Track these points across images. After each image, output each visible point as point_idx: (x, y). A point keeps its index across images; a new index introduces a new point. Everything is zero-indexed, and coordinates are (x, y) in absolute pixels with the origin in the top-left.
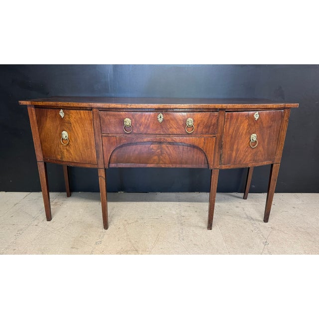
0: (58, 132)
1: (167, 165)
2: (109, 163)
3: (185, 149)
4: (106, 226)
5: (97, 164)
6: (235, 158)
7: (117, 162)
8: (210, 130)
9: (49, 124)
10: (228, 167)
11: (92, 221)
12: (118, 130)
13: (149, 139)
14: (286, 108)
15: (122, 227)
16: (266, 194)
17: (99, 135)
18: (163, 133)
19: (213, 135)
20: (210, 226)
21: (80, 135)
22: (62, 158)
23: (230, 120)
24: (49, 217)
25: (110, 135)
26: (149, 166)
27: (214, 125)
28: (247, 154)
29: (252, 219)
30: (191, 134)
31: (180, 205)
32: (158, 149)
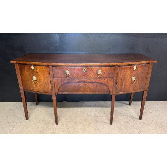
0: (31, 77)
1: (88, 93)
2: (58, 92)
3: (97, 85)
4: (57, 123)
5: (52, 93)
6: (124, 89)
7: (62, 92)
8: (111, 76)
9: (26, 73)
10: (120, 93)
11: (50, 120)
12: (62, 76)
13: (79, 80)
14: (151, 63)
15: (65, 124)
16: (141, 102)
17: (52, 79)
18: (86, 78)
19: (112, 78)
20: (111, 123)
21: (42, 78)
22: (33, 89)
23: (121, 71)
24: (27, 118)
25: (58, 79)
26: (79, 93)
27: (112, 73)
28: (130, 86)
29: (133, 117)
30: (100, 78)
31: (96, 109)
32: (83, 85)
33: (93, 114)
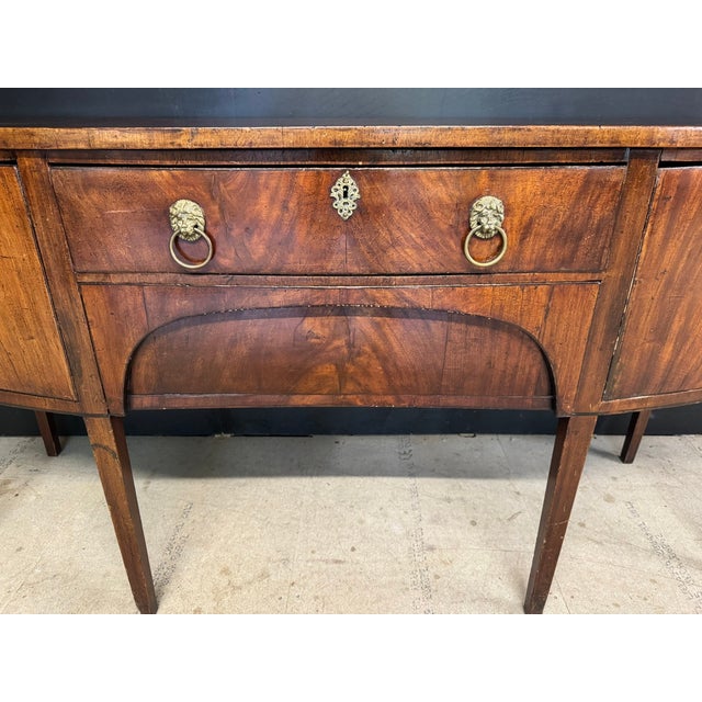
1: (374, 399)
2: (127, 393)
3: (455, 335)
5: (79, 400)
6: (669, 370)
7: (161, 389)
8: (580, 252)
12: (147, 254)
13: (294, 295)
17: (65, 281)
18: (355, 269)
19: (589, 276)
23: (674, 209)
25: (115, 279)
26: (298, 401)
27: (598, 230)
29: (673, 556)
30: (487, 272)
31: (414, 492)
32: (334, 336)
33: (398, 529)
